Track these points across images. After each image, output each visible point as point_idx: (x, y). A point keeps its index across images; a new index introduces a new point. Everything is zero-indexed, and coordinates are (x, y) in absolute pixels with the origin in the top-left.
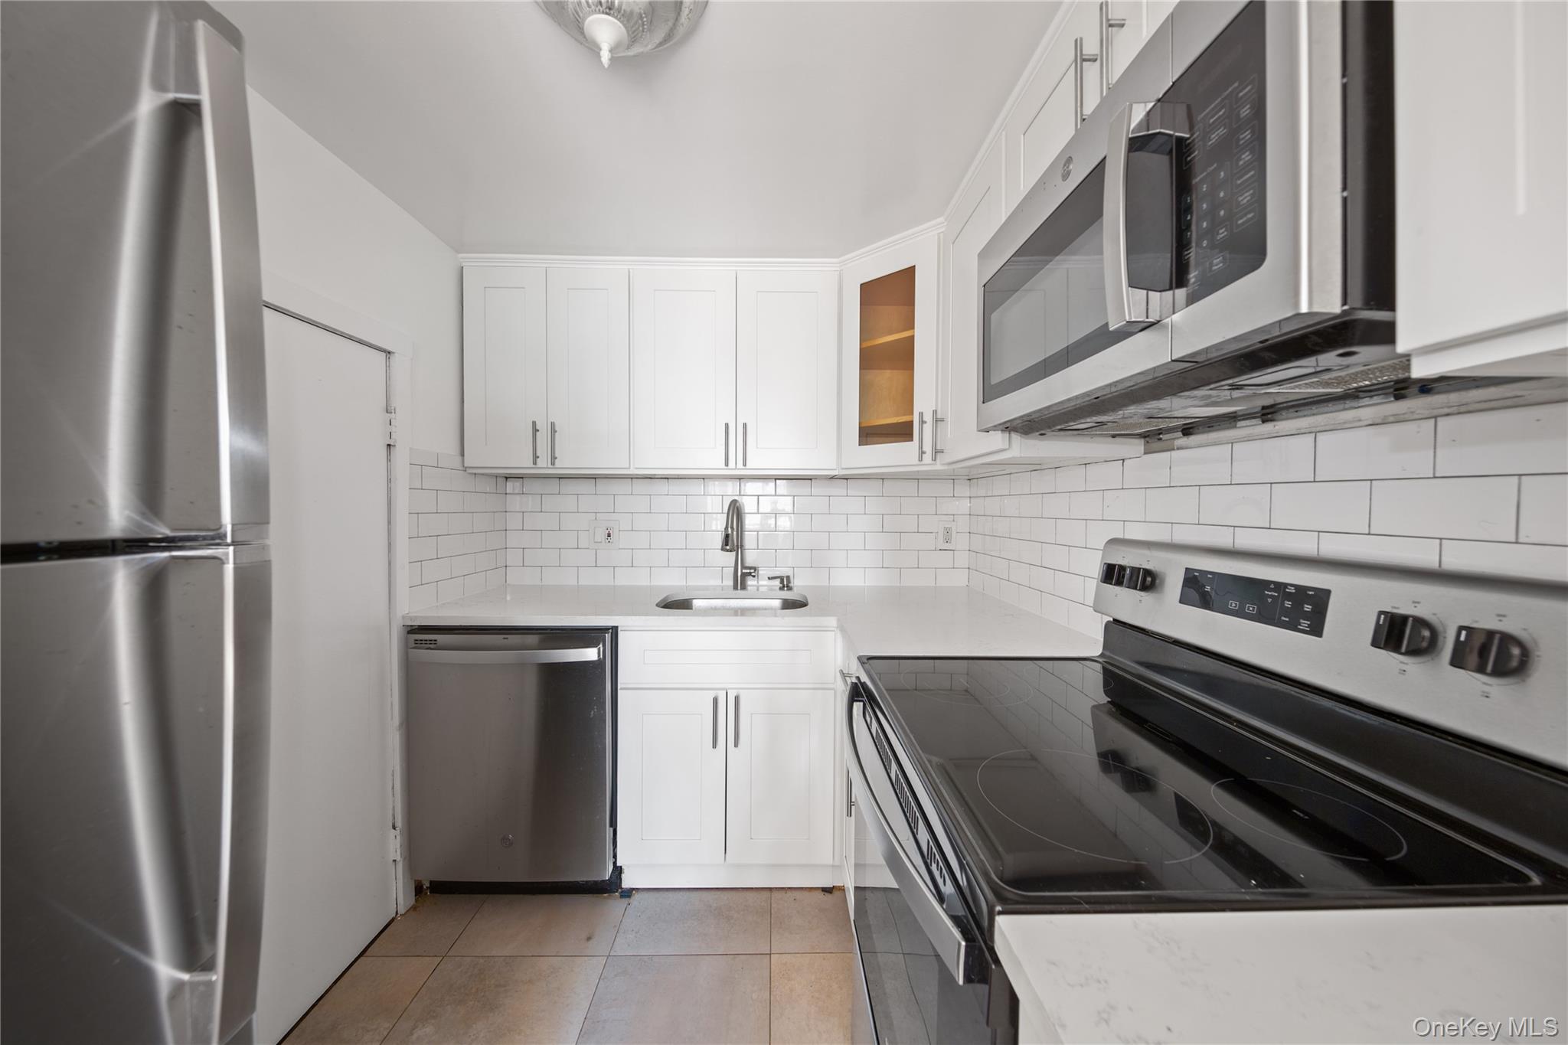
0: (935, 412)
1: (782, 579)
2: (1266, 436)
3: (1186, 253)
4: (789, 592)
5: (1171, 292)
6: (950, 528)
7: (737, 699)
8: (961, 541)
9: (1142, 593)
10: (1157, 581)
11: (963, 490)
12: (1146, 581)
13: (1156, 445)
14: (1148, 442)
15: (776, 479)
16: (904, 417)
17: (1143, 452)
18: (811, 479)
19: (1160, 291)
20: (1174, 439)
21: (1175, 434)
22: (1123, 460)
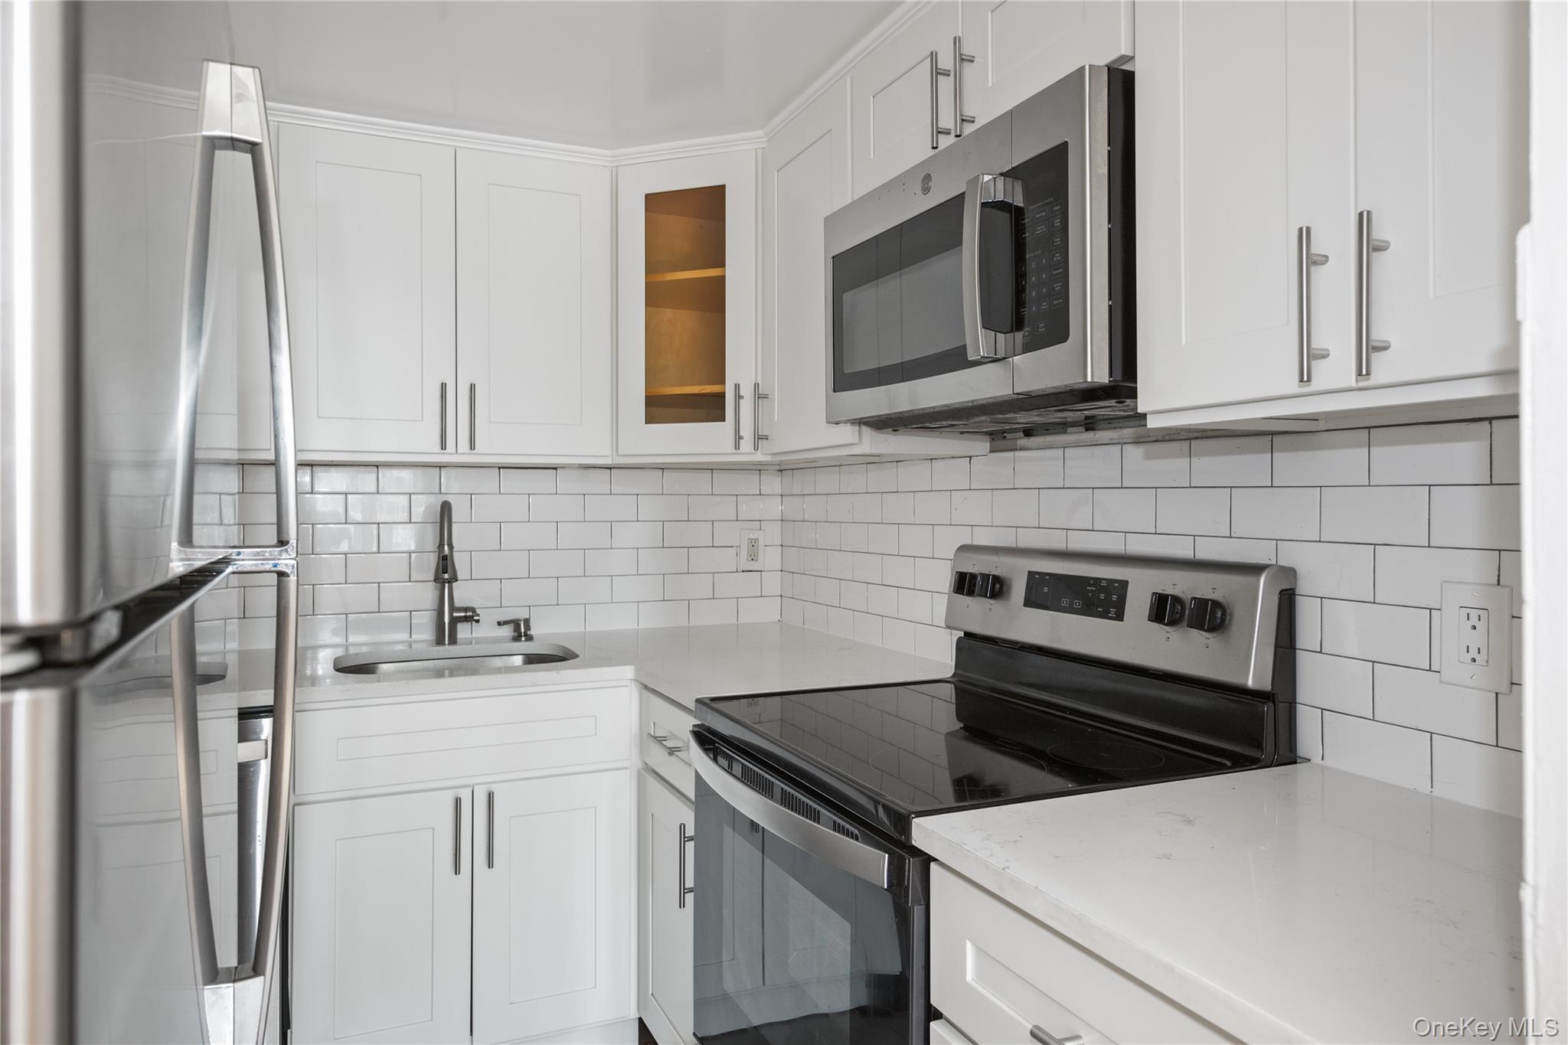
0: (757, 386)
1: (516, 623)
2: (1089, 444)
3: (1023, 310)
4: (529, 643)
5: (1012, 334)
6: (756, 540)
7: (490, 797)
8: (771, 558)
9: (992, 601)
10: (1005, 588)
11: (773, 484)
12: (994, 588)
13: (1000, 443)
14: (993, 440)
15: (500, 468)
16: (712, 386)
17: (988, 451)
18: (556, 469)
19: (1004, 333)
20: (1017, 438)
21: (1017, 434)
22: (970, 457)
